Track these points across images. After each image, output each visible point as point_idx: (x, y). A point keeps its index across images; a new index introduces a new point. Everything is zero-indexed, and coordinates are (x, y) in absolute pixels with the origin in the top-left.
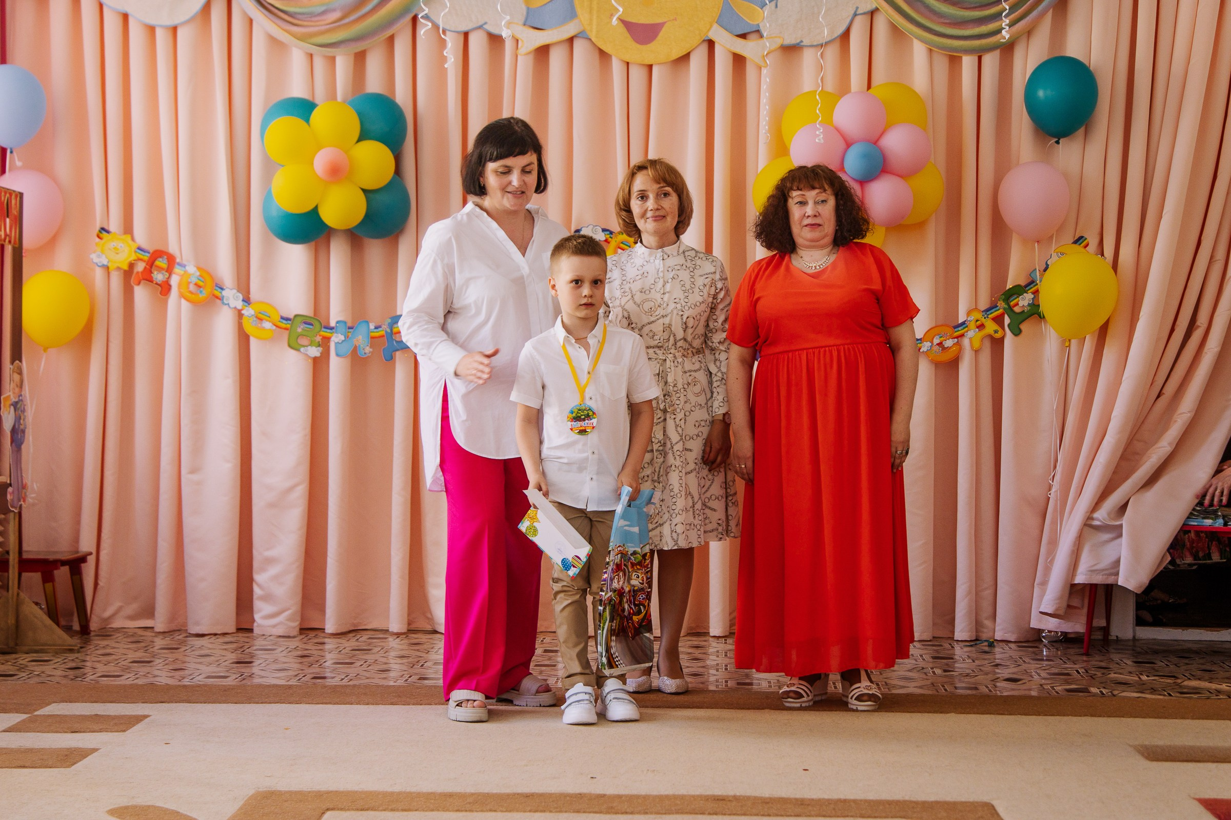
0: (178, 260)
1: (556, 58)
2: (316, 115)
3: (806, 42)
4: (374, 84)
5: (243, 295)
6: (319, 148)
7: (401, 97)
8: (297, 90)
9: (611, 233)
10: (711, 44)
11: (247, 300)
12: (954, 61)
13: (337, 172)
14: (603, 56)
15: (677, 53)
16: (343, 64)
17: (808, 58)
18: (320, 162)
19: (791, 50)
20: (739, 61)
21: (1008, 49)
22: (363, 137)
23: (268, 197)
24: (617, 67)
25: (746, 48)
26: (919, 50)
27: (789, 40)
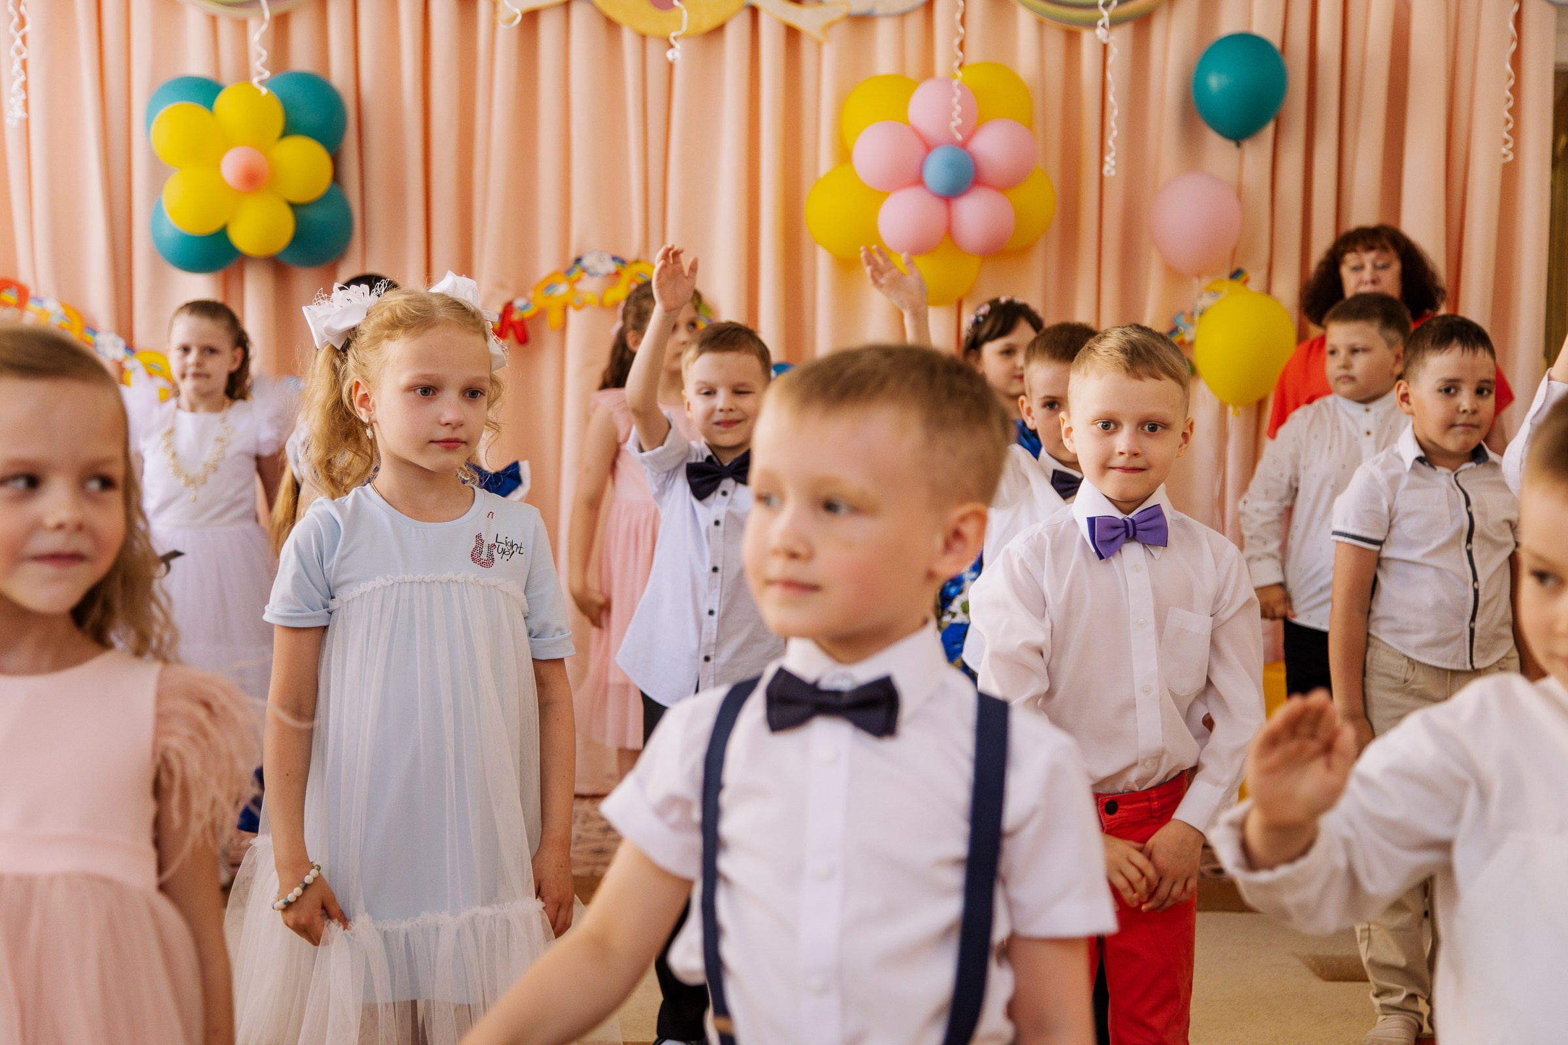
0: (32, 292)
1: (548, 28)
2: (223, 101)
3: (880, 9)
4: (301, 60)
5: (126, 341)
6: (228, 146)
7: (339, 76)
8: (196, 65)
9: (622, 262)
10: (754, 11)
11: (130, 348)
12: (1072, 37)
13: (253, 180)
14: (612, 26)
15: (708, 23)
16: (258, 31)
17: (884, 32)
18: (231, 166)
19: (862, 21)
20: (792, 34)
21: (1142, 22)
22: (289, 130)
23: (156, 212)
24: (629, 41)
25: (801, 17)
26: (1025, 22)
27: (858, 8)
